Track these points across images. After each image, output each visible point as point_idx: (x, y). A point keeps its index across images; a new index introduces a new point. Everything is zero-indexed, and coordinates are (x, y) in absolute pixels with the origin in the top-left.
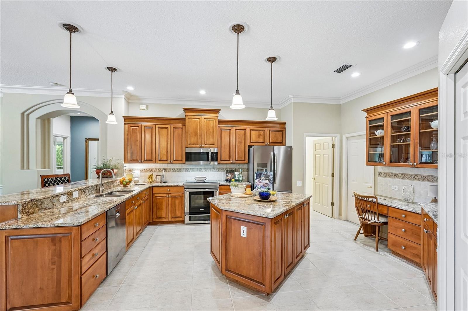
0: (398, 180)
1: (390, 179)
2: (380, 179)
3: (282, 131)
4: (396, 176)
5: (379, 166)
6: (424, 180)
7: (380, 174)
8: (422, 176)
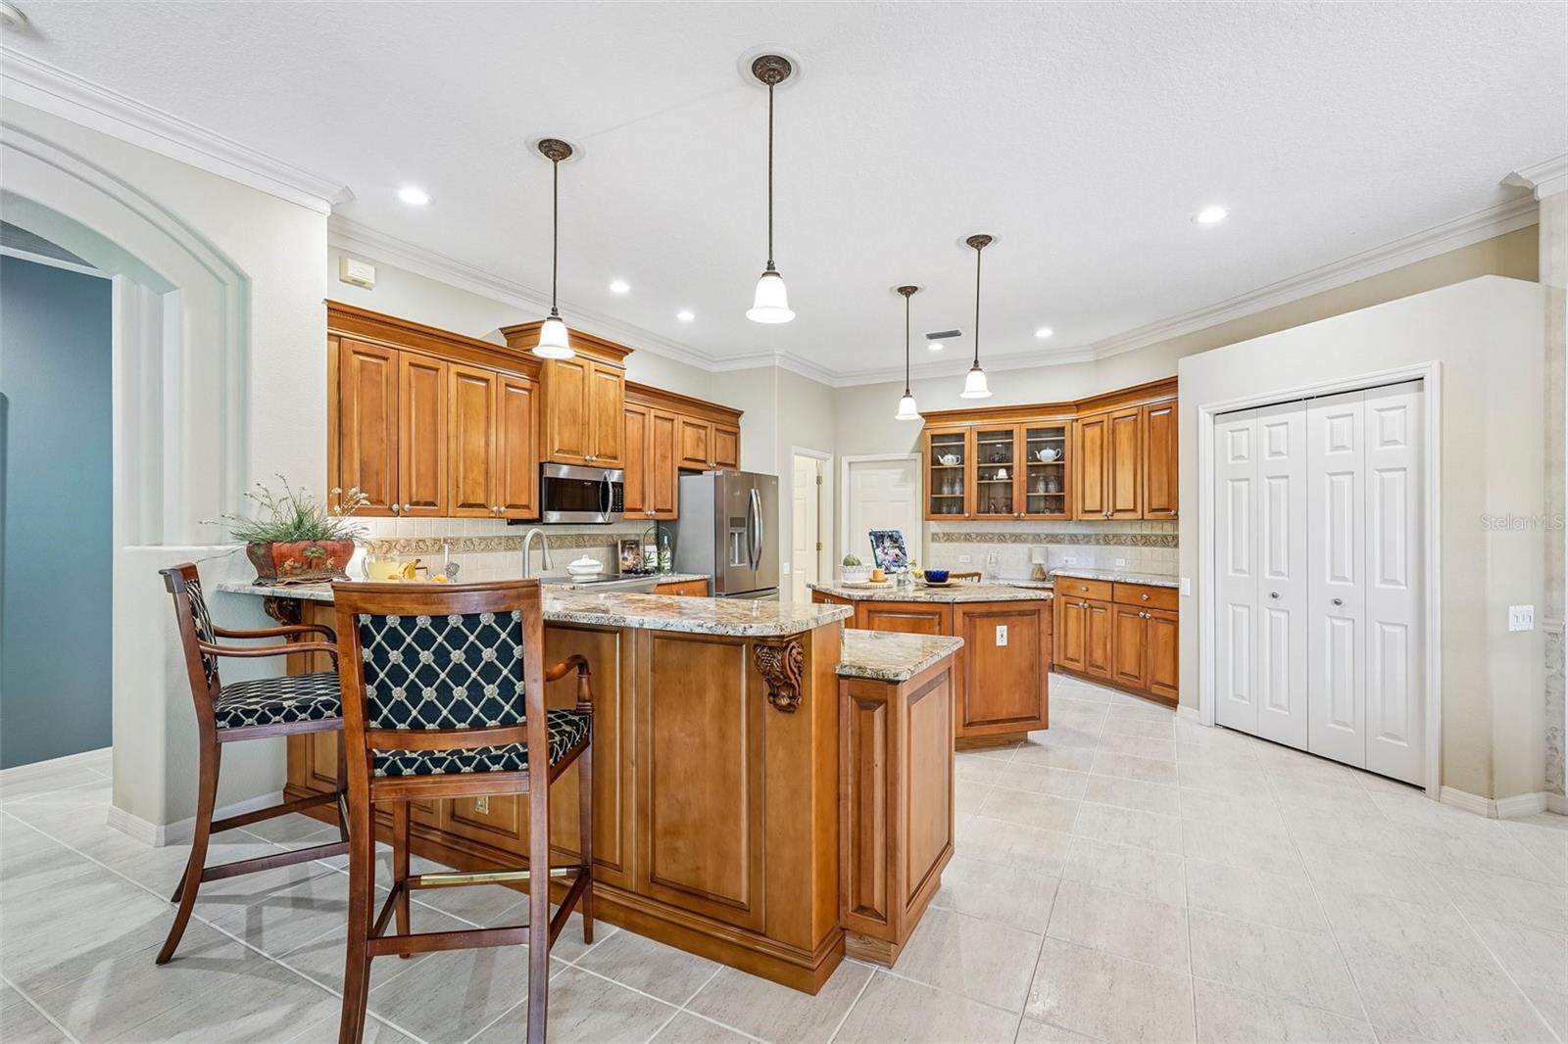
0: (971, 544)
1: (955, 544)
2: (934, 546)
3: (736, 433)
4: (968, 538)
5: (931, 522)
6: (1014, 541)
7: (935, 537)
8: (1011, 535)
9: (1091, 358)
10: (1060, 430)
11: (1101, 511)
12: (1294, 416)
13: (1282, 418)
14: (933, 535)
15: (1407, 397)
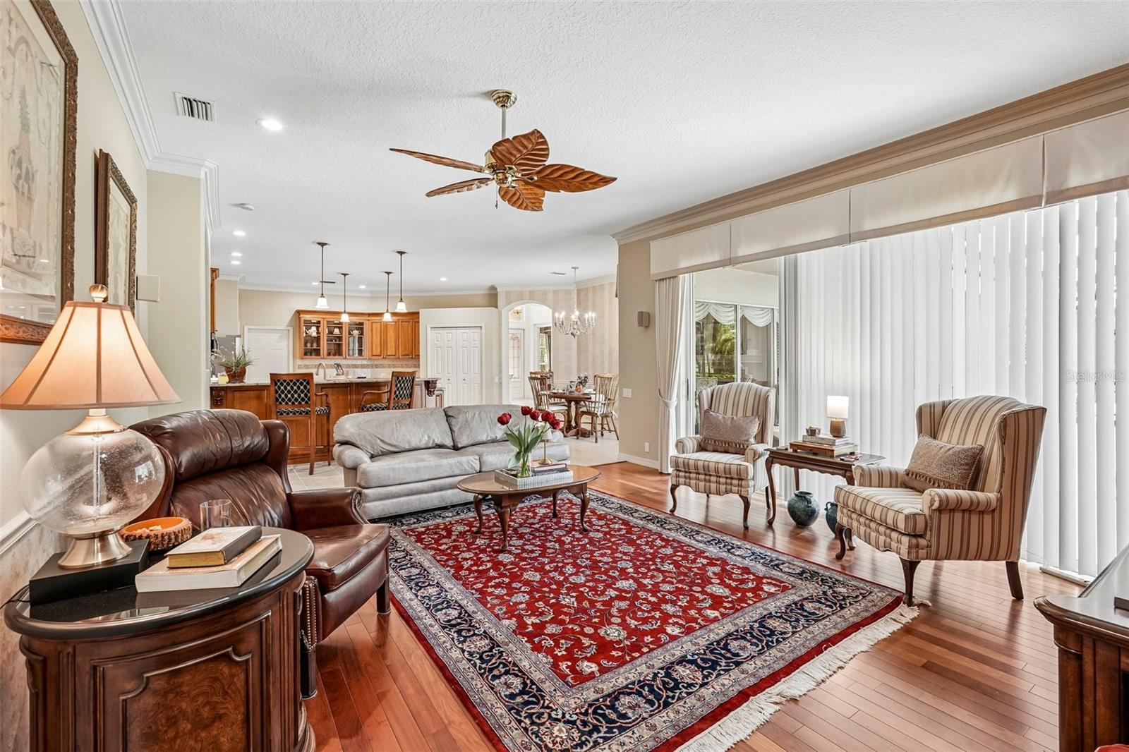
9: (369, 295)
10: (362, 324)
11: (380, 356)
12: (454, 331)
13: (450, 331)
14: (299, 366)
15: (478, 330)
